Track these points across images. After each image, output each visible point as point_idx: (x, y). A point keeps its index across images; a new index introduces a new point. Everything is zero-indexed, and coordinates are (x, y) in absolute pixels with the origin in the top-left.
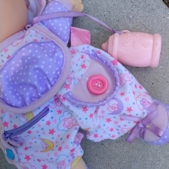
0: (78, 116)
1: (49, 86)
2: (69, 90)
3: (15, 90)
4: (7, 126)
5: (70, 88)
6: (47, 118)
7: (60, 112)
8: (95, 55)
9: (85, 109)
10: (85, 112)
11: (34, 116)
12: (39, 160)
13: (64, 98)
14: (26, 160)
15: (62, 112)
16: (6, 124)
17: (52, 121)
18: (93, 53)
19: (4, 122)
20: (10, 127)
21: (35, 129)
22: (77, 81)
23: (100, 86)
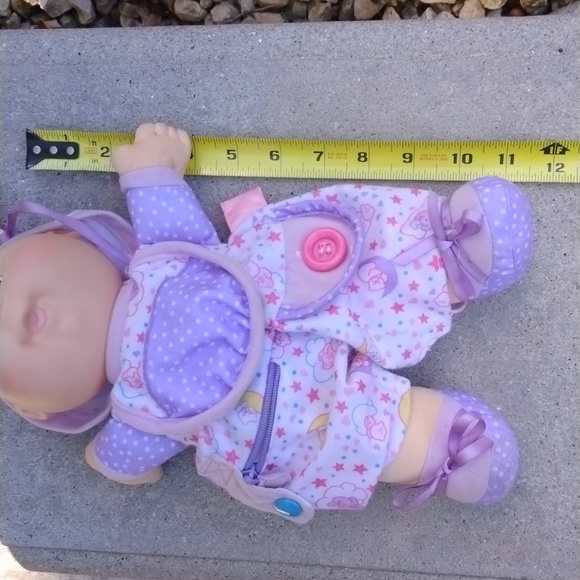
0: (328, 330)
1: (244, 322)
2: (279, 302)
3: (195, 379)
4: (238, 458)
5: (278, 298)
6: (286, 379)
7: (298, 352)
8: (284, 214)
9: (332, 309)
10: (337, 313)
11: (263, 395)
12: (339, 467)
13: (282, 322)
14: (321, 489)
15: (302, 349)
16: (232, 457)
17: (298, 378)
18: (278, 213)
19: (226, 457)
21: (283, 418)
22: (283, 273)
23: (329, 249)
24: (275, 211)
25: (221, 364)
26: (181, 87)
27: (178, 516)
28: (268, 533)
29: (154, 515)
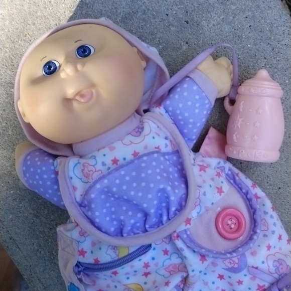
0: (191, 266)
1: (165, 218)
2: (188, 226)
3: (113, 209)
4: (84, 257)
5: (190, 224)
6: (146, 258)
7: (166, 252)
8: (231, 177)
9: (203, 257)
10: (203, 263)
11: (130, 252)
13: (178, 236)
15: (169, 253)
16: (82, 253)
17: (152, 264)
18: (230, 173)
19: (80, 250)
20: (88, 259)
22: (203, 210)
23: (233, 226)
24: (230, 170)
25: (132, 221)
26: (265, 61)
27: (21, 205)
28: (46, 258)
29: (12, 192)
